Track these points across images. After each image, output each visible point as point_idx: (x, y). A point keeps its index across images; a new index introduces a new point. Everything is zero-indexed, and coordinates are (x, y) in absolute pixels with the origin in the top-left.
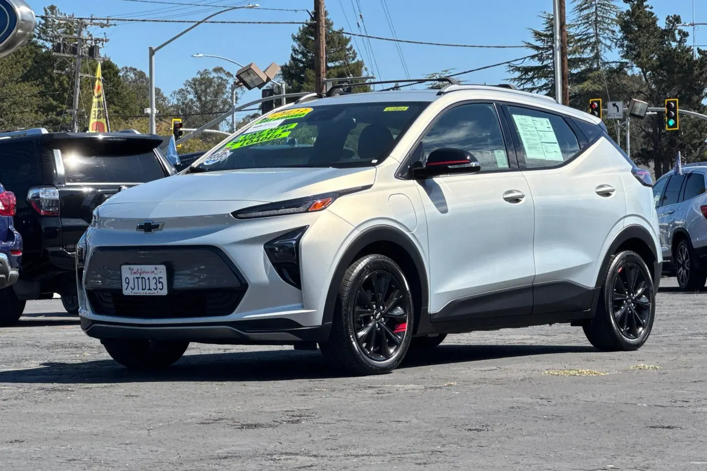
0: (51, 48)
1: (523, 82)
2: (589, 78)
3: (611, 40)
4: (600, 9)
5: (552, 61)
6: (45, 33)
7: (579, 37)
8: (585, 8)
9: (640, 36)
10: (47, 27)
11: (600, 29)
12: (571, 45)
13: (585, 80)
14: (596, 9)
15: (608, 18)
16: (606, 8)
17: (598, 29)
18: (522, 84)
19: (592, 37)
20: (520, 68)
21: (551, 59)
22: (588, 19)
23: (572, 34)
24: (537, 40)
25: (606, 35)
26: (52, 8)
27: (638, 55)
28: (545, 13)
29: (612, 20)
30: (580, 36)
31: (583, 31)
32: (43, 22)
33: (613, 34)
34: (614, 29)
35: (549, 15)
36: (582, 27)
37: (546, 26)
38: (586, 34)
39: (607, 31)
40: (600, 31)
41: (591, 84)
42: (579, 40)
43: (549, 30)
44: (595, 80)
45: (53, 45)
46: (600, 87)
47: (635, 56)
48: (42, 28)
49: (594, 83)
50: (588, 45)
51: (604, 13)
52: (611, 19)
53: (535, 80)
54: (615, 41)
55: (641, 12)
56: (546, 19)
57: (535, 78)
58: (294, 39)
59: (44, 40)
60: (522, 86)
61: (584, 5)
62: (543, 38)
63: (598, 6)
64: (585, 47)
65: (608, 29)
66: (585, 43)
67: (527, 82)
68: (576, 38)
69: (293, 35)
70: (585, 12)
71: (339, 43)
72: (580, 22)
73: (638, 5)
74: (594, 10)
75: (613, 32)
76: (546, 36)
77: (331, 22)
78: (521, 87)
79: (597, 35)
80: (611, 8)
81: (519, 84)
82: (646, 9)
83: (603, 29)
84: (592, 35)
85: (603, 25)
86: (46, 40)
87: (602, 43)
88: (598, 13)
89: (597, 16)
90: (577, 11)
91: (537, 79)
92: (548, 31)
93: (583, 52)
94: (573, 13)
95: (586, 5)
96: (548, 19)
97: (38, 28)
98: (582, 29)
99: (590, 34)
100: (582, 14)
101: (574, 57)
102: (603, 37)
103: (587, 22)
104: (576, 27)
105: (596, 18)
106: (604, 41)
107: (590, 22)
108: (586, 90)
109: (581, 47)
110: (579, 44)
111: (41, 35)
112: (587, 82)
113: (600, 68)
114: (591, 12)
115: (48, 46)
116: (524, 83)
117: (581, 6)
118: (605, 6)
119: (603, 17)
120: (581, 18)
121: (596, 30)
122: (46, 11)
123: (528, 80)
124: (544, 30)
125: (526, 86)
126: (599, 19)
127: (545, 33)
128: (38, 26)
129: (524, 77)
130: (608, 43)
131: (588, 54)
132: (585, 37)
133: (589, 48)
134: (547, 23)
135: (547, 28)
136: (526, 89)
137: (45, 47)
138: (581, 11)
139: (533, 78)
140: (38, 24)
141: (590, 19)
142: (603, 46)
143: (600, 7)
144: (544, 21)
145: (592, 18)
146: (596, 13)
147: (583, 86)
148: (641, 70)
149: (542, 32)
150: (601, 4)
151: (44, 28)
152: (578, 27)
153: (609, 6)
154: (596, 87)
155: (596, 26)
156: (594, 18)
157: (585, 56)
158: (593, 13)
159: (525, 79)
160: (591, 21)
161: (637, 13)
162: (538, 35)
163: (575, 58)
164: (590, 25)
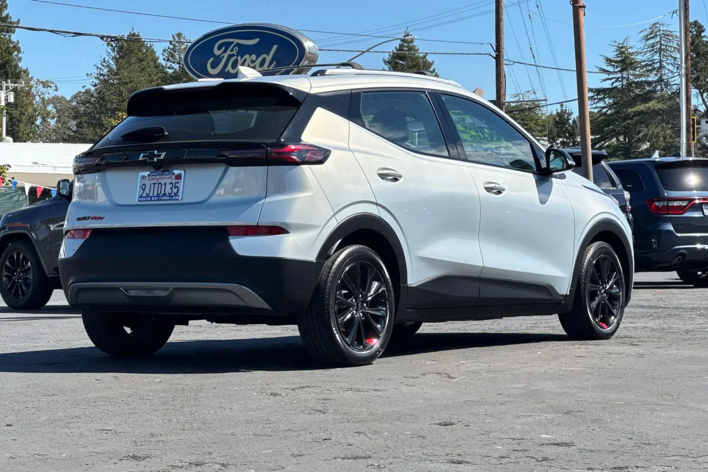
0: (178, 69)
1: (596, 101)
2: (654, 98)
3: (673, 66)
4: (664, 39)
5: (621, 83)
6: (173, 56)
7: (645, 63)
8: (651, 38)
9: (699, 62)
10: (175, 52)
11: (664, 56)
12: (638, 69)
13: (650, 99)
14: (661, 39)
15: (671, 47)
16: (669, 38)
17: (662, 56)
18: (594, 103)
19: (657, 63)
20: (593, 89)
21: (620, 81)
22: (653, 47)
23: (639, 60)
24: (608, 66)
25: (669, 61)
26: (179, 35)
27: (697, 79)
28: (616, 42)
29: (675, 48)
30: (647, 62)
31: (649, 57)
32: (171, 47)
33: (675, 60)
34: (675, 56)
35: (619, 44)
36: (648, 54)
37: (616, 53)
38: (652, 60)
39: (670, 58)
40: (663, 57)
41: (656, 103)
42: (646, 65)
43: (619, 57)
44: (660, 100)
45: (179, 67)
46: (664, 106)
47: (695, 79)
48: (170, 52)
49: (659, 102)
50: (654, 69)
51: (667, 42)
52: (673, 47)
53: (606, 100)
54: (676, 66)
55: (700, 42)
56: (616, 47)
57: (607, 98)
58: (385, 63)
59: (172, 62)
60: (595, 104)
61: (650, 35)
62: (613, 63)
63: (663, 36)
64: (651, 71)
65: (671, 56)
66: (650, 68)
67: (599, 101)
68: (643, 64)
69: (384, 59)
70: (651, 41)
71: (424, 67)
72: (646, 50)
73: (696, 35)
74: (658, 39)
75: (675, 58)
76: (616, 62)
77: (417, 48)
78: (594, 106)
79: (661, 61)
80: (673, 38)
81: (592, 103)
82: (703, 39)
83: (666, 56)
84: (656, 61)
85: (666, 53)
86: (174, 62)
87: (666, 68)
88: (662, 42)
89: (661, 44)
90: (643, 41)
91: (608, 99)
92: (617, 57)
93: (648, 76)
94: (640, 42)
95: (651, 36)
96: (618, 47)
97: (167, 52)
98: (648, 55)
99: (655, 60)
100: (648, 43)
101: (640, 80)
102: (666, 63)
103: (653, 50)
104: (643, 54)
105: (660, 47)
106: (667, 67)
107: (655, 50)
108: (652, 108)
109: (647, 71)
110: (645, 69)
111: (170, 58)
112: (652, 102)
113: (663, 89)
114: (656, 41)
115: (175, 67)
116: (596, 103)
117: (647, 36)
118: (669, 36)
119: (666, 46)
120: (647, 47)
121: (660, 56)
122: (174, 37)
123: (600, 99)
124: (614, 56)
125: (598, 105)
126: (663, 47)
127: (615, 59)
128: (167, 50)
129: (596, 97)
130: (671, 67)
131: (652, 78)
132: (651, 63)
133: (654, 72)
134: (617, 51)
135: (617, 55)
136: (598, 107)
137: (172, 68)
138: (647, 40)
139: (604, 98)
140: (167, 48)
141: (655, 48)
142: (667, 71)
143: (664, 37)
144: (614, 49)
145: (657, 46)
146: (661, 43)
147: (649, 105)
148: (698, 91)
149: (613, 58)
150: (665, 35)
151: (172, 52)
152: (645, 54)
153: (672, 36)
154: (660, 106)
155: (660, 54)
156: (658, 46)
157: (650, 79)
158: (658, 42)
159: (597, 98)
160: (656, 48)
161: (697, 42)
162: (609, 60)
163: (642, 81)
164: (655, 52)
